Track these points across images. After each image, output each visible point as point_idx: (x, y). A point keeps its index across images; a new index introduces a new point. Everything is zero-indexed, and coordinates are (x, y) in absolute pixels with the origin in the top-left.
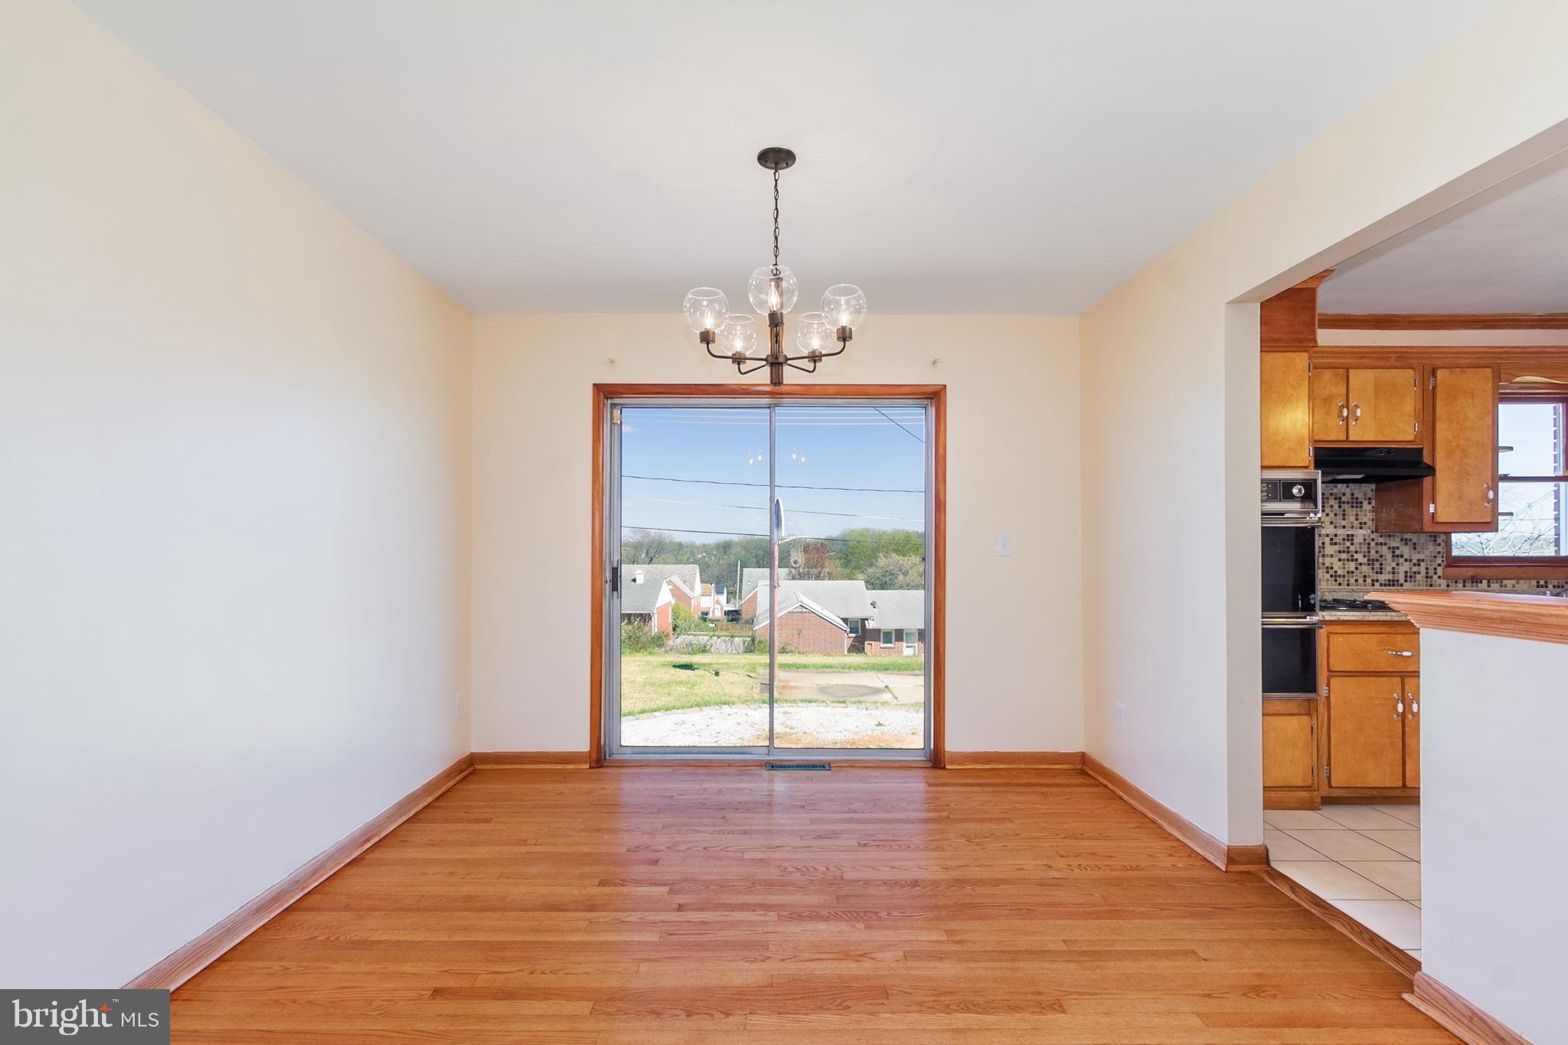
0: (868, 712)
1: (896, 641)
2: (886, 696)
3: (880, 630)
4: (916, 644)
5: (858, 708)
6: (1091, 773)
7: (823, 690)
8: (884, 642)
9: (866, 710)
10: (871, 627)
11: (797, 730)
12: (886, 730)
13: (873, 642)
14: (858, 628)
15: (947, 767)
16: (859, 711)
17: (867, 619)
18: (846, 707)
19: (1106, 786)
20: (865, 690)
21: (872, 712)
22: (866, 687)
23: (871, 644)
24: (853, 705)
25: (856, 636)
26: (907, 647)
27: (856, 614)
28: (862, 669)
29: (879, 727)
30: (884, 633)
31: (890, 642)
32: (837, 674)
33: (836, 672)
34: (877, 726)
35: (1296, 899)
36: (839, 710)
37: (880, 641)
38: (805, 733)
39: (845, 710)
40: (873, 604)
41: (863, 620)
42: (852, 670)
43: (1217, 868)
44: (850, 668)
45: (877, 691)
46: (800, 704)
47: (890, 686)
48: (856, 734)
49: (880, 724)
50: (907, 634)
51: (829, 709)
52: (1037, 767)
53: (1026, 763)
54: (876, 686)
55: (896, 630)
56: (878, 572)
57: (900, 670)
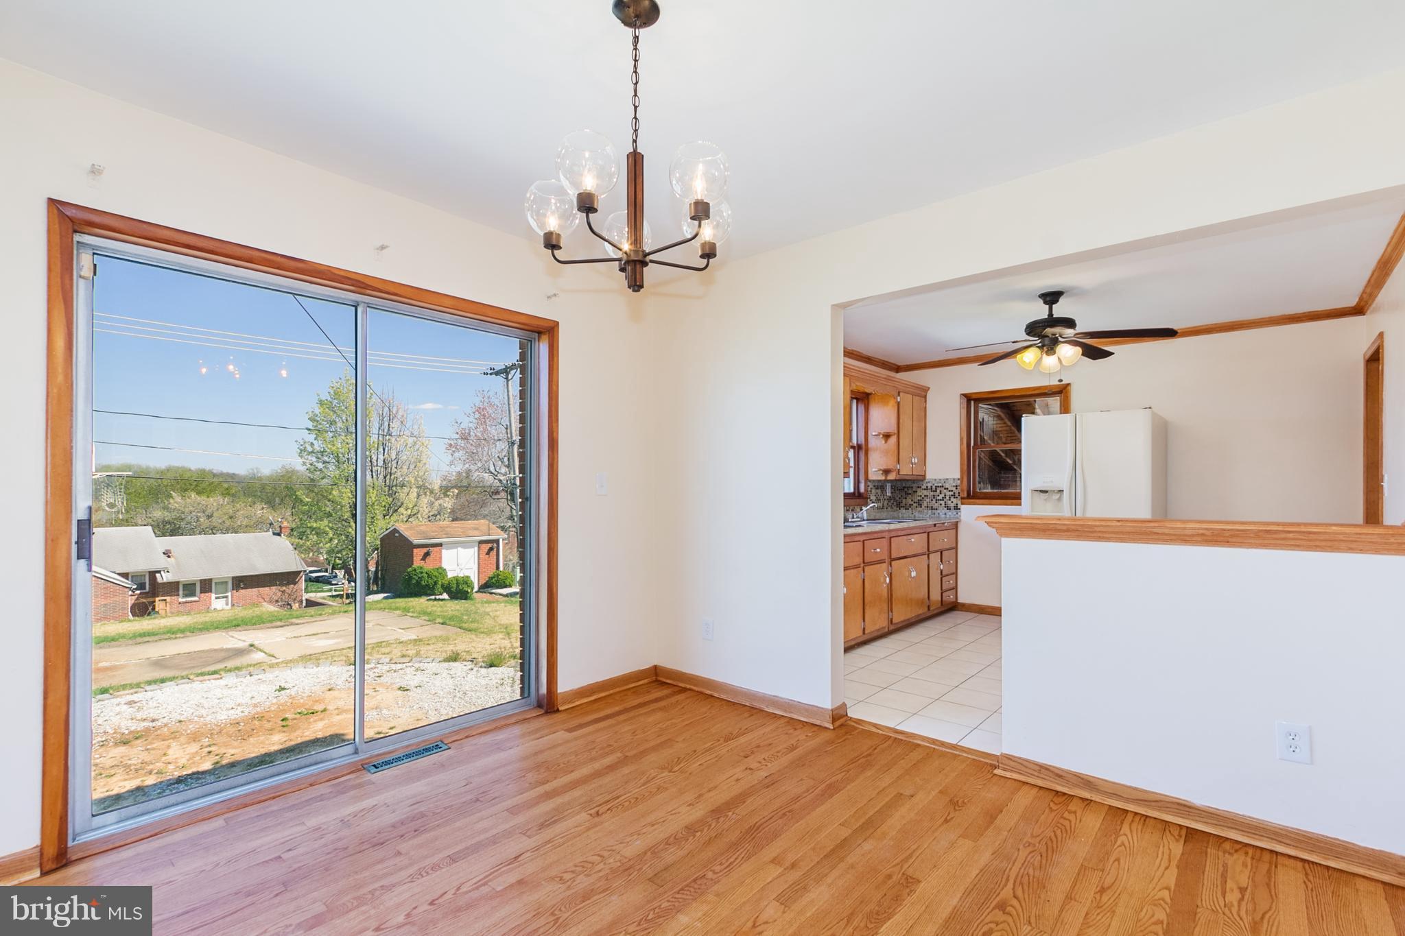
0: (255, 677)
1: (201, 593)
2: (258, 656)
3: (178, 583)
4: (229, 594)
5: (237, 676)
6: (668, 681)
7: (159, 663)
8: (186, 596)
9: (251, 676)
10: (165, 580)
11: (165, 721)
12: (293, 693)
13: (168, 598)
14: (145, 583)
15: (560, 709)
16: (244, 680)
17: (159, 572)
18: (221, 678)
19: (690, 690)
20: (223, 654)
21: (260, 676)
22: (222, 650)
23: (165, 600)
24: (229, 674)
25: (141, 593)
26: (216, 598)
27: (140, 565)
28: (201, 630)
29: (283, 692)
30: (184, 585)
31: (193, 594)
32: (166, 642)
33: (166, 639)
34: (279, 691)
35: (884, 733)
36: (212, 684)
37: (178, 595)
38: (180, 721)
39: (222, 682)
40: (167, 554)
41: (153, 574)
42: (188, 634)
43: (826, 728)
44: (183, 631)
45: (240, 652)
46: (148, 688)
47: (256, 643)
48: (255, 706)
49: (282, 689)
50: (216, 583)
51: (196, 685)
52: (628, 687)
53: (619, 687)
54: (236, 646)
55: (201, 580)
56: (168, 516)
57: (255, 624)
